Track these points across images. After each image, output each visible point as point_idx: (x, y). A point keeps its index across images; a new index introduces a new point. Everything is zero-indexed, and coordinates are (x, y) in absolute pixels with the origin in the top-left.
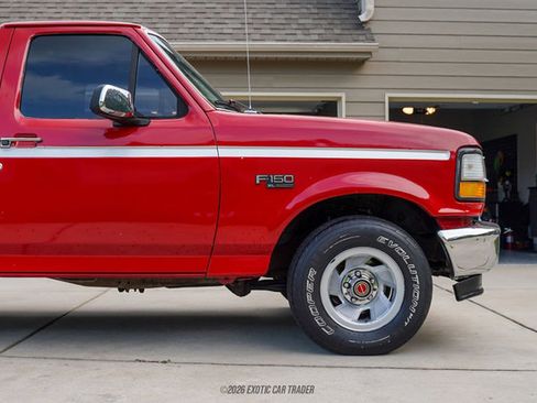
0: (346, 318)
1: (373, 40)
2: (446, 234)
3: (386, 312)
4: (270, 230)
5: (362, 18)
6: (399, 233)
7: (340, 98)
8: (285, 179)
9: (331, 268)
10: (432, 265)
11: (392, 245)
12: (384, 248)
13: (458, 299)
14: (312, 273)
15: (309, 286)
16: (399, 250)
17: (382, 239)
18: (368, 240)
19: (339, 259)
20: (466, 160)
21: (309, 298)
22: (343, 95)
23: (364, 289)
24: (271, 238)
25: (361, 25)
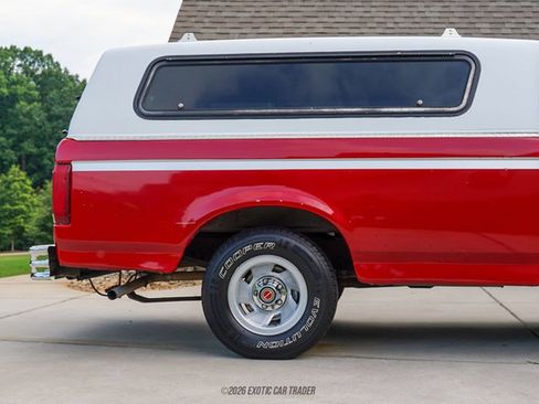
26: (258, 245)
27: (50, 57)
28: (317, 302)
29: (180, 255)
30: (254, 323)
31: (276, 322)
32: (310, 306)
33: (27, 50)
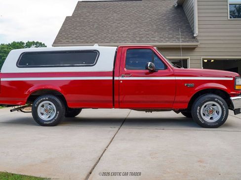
0: (207, 119)
1: (198, 42)
2: (232, 98)
3: (217, 118)
4: (189, 97)
5: (195, 35)
6: (220, 98)
7: (188, 59)
8: (192, 85)
9: (203, 106)
10: (229, 106)
11: (219, 101)
12: (217, 102)
13: (235, 114)
14: (199, 108)
15: (198, 111)
16: (220, 102)
17: (216, 99)
18: (213, 100)
19: (205, 104)
20: (237, 80)
21: (198, 114)
22: (189, 58)
23: (212, 112)
24: (188, 99)
25: (194, 38)
26: (44, 99)
27: (44, 44)
28: (58, 112)
29: (26, 101)
30: (44, 117)
31: (49, 117)
32: (57, 113)
33: (37, 42)
